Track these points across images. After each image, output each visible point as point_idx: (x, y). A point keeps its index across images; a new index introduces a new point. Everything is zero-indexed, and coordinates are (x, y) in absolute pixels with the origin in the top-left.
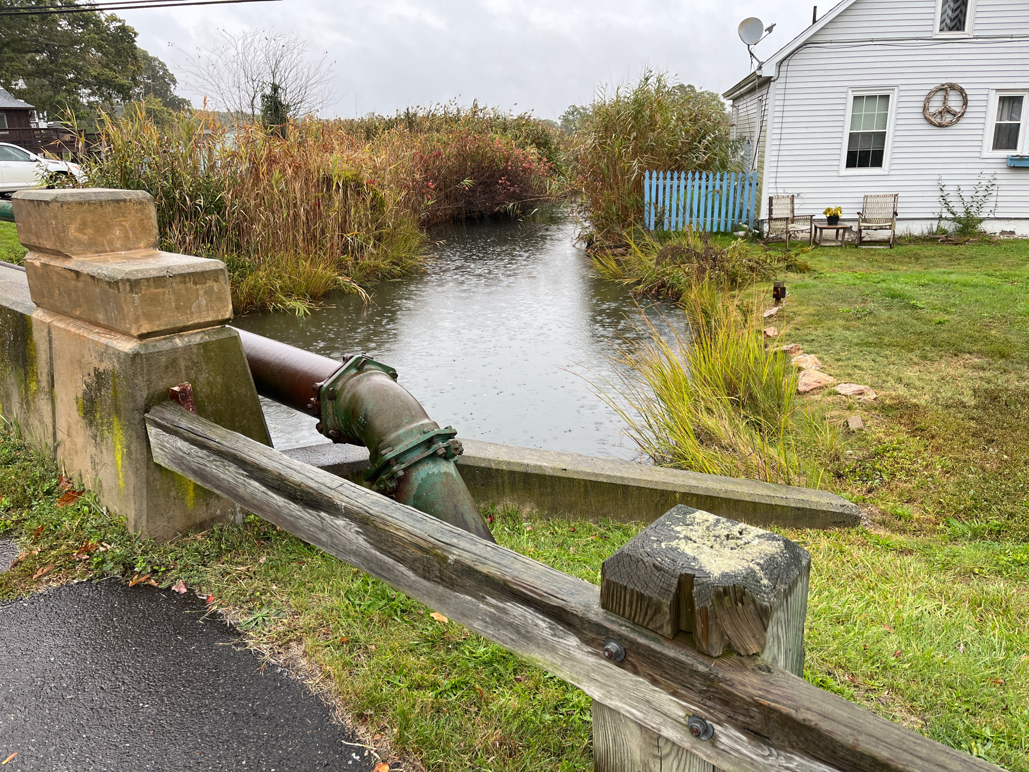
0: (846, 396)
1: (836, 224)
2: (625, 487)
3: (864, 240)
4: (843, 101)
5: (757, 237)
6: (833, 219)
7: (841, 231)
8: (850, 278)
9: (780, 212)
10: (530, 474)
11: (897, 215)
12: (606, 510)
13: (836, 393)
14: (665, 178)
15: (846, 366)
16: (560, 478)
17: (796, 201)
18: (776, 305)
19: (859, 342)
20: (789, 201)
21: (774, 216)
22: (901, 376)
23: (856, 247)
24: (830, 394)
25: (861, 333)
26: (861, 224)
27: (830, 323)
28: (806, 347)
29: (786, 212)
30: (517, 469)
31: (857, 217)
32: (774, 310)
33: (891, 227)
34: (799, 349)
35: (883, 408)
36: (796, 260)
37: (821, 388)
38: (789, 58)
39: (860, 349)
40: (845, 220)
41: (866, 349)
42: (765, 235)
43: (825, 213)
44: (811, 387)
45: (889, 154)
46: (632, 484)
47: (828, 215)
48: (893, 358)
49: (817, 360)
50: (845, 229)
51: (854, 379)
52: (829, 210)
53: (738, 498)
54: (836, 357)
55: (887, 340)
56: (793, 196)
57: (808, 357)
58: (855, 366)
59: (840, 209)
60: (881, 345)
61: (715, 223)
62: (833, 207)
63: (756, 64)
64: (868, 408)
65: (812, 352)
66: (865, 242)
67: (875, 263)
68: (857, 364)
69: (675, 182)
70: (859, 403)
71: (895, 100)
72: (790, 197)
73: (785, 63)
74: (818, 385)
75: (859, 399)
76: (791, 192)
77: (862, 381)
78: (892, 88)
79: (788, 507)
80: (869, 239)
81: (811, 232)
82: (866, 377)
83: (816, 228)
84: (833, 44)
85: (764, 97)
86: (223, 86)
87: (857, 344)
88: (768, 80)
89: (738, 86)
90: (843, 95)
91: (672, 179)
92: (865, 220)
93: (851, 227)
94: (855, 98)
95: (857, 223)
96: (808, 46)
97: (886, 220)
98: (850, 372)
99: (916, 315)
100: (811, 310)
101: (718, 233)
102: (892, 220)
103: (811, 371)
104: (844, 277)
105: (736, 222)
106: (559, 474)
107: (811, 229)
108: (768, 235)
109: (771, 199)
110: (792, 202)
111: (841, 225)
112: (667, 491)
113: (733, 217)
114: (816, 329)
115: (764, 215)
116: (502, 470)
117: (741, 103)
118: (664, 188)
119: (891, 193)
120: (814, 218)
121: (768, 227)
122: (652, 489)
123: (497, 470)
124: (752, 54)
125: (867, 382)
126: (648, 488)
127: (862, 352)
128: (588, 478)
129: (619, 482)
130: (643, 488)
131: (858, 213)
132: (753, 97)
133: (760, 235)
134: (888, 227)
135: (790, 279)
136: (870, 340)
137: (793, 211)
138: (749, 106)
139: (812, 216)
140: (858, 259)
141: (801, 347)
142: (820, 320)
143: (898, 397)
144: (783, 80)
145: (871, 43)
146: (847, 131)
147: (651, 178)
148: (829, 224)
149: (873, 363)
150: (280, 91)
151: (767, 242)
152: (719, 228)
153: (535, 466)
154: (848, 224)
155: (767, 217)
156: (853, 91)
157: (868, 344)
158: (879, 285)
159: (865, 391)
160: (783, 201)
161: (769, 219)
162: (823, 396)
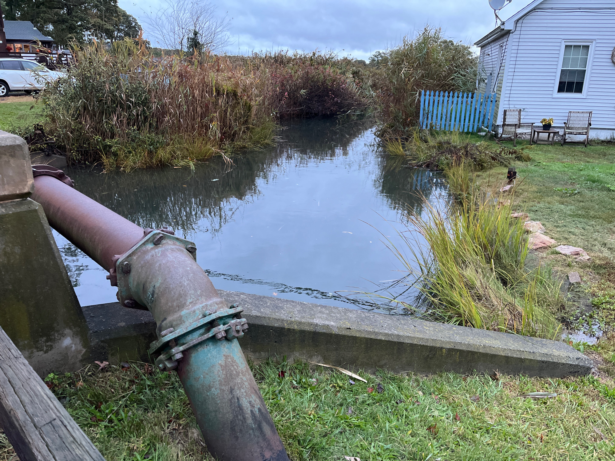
0: (566, 255)
1: (549, 130)
2: (401, 344)
3: (567, 141)
4: (558, 48)
5: (494, 137)
6: (547, 127)
7: (552, 135)
8: (560, 167)
9: (511, 120)
10: (319, 333)
11: (591, 125)
12: (382, 362)
13: (558, 253)
14: (434, 95)
15: (563, 232)
16: (344, 336)
17: (522, 113)
18: (509, 183)
19: (572, 213)
20: (517, 113)
21: (507, 123)
22: (606, 241)
23: (562, 145)
24: (553, 253)
25: (573, 207)
26: (566, 130)
27: (549, 199)
28: (531, 215)
29: (515, 120)
30: (307, 328)
31: (564, 125)
32: (508, 187)
33: (586, 133)
34: (527, 217)
35: (594, 266)
36: (522, 153)
37: (545, 248)
38: (523, 18)
39: (573, 219)
40: (554, 127)
41: (577, 219)
42: (499, 135)
43: (542, 122)
44: (538, 247)
45: (587, 85)
46: (407, 341)
47: (544, 124)
48: (598, 227)
49: (541, 226)
50: (555, 133)
51: (569, 242)
52: (544, 120)
53: (494, 353)
54: (555, 224)
55: (592, 213)
56: (520, 110)
57: (534, 223)
58: (570, 232)
59: (552, 120)
60: (587, 217)
61: (466, 126)
62: (547, 118)
63: (499, 23)
64: (584, 266)
65: (537, 219)
66: (567, 142)
67: (575, 157)
68: (571, 230)
69: (441, 98)
70: (576, 262)
71: (593, 49)
72: (518, 110)
73: (520, 21)
74: (544, 245)
75: (576, 258)
76: (519, 107)
77: (576, 245)
78: (591, 41)
79: (534, 360)
80: (570, 141)
81: (531, 135)
82: (579, 240)
83: (535, 131)
84: (553, 10)
85: (505, 44)
86: (165, 31)
87: (570, 215)
88: (508, 32)
89: (487, 37)
90: (559, 44)
91: (439, 96)
92: (568, 128)
93: (558, 132)
94: (566, 46)
95: (563, 130)
96: (536, 10)
97: (583, 129)
98: (566, 236)
99: (611, 196)
100: (534, 188)
101: (468, 133)
102: (587, 128)
103: (537, 234)
104: (557, 167)
105: (480, 126)
106: (344, 333)
107: (531, 132)
108: (502, 135)
109: (505, 112)
110: (520, 114)
111: (551, 130)
112: (435, 347)
113: (478, 123)
114: (539, 203)
115: (500, 122)
116: (294, 330)
117: (487, 49)
118: (434, 102)
119: (587, 111)
120: (534, 125)
121: (502, 130)
122: (423, 345)
123: (289, 330)
124: (497, 16)
125: (580, 244)
126: (420, 345)
127: (574, 221)
128: (369, 336)
129: (396, 340)
130: (416, 344)
131: (565, 123)
132: (497, 44)
133: (496, 135)
134: (585, 133)
135: (518, 165)
136: (580, 212)
137: (520, 120)
138: (494, 49)
139: (533, 124)
140: (564, 154)
141: (529, 215)
142: (541, 196)
143: (605, 258)
144: (518, 32)
145: (579, 10)
146: (560, 68)
147: (425, 95)
148: (544, 129)
149: (583, 231)
150: (198, 35)
151: (502, 140)
152: (468, 129)
153: (324, 326)
154: (557, 130)
155: (502, 123)
156: (565, 42)
157: (579, 216)
158: (582, 173)
159: (580, 252)
160: (513, 113)
161: (503, 125)
162: (548, 254)
